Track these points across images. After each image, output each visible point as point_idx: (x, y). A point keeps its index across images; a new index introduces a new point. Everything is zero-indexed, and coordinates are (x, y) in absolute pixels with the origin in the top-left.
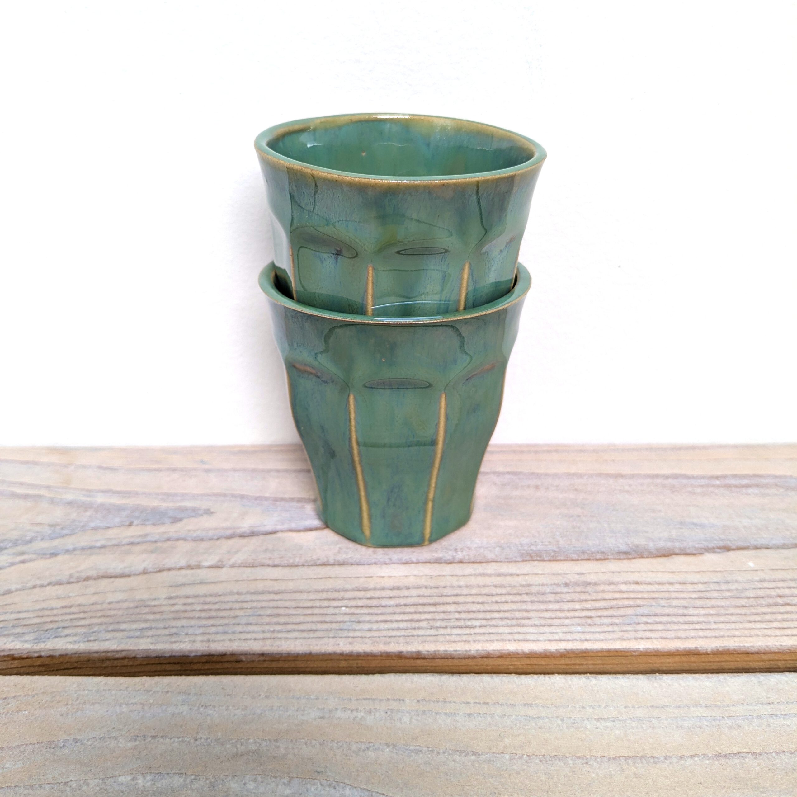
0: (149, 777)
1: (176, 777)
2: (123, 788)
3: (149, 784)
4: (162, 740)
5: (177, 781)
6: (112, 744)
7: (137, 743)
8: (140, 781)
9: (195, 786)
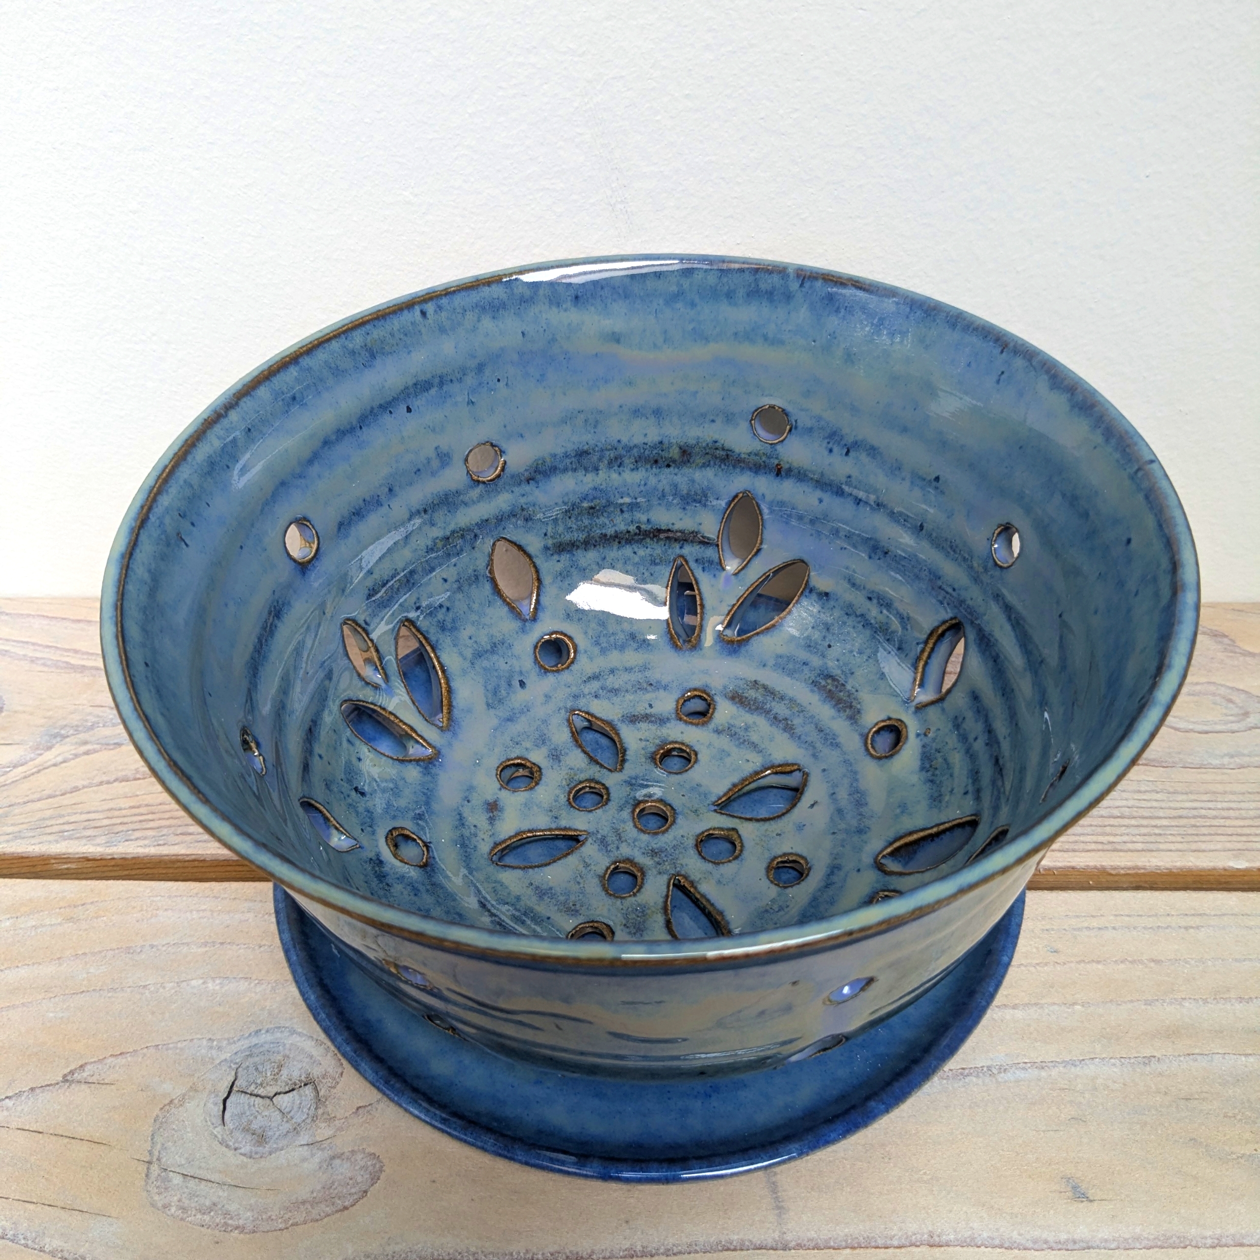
0: (218, 981)
1: (242, 981)
2: (195, 991)
3: (217, 988)
4: (229, 947)
5: (243, 985)
6: (185, 949)
7: (207, 949)
8: (210, 985)
9: (258, 989)
